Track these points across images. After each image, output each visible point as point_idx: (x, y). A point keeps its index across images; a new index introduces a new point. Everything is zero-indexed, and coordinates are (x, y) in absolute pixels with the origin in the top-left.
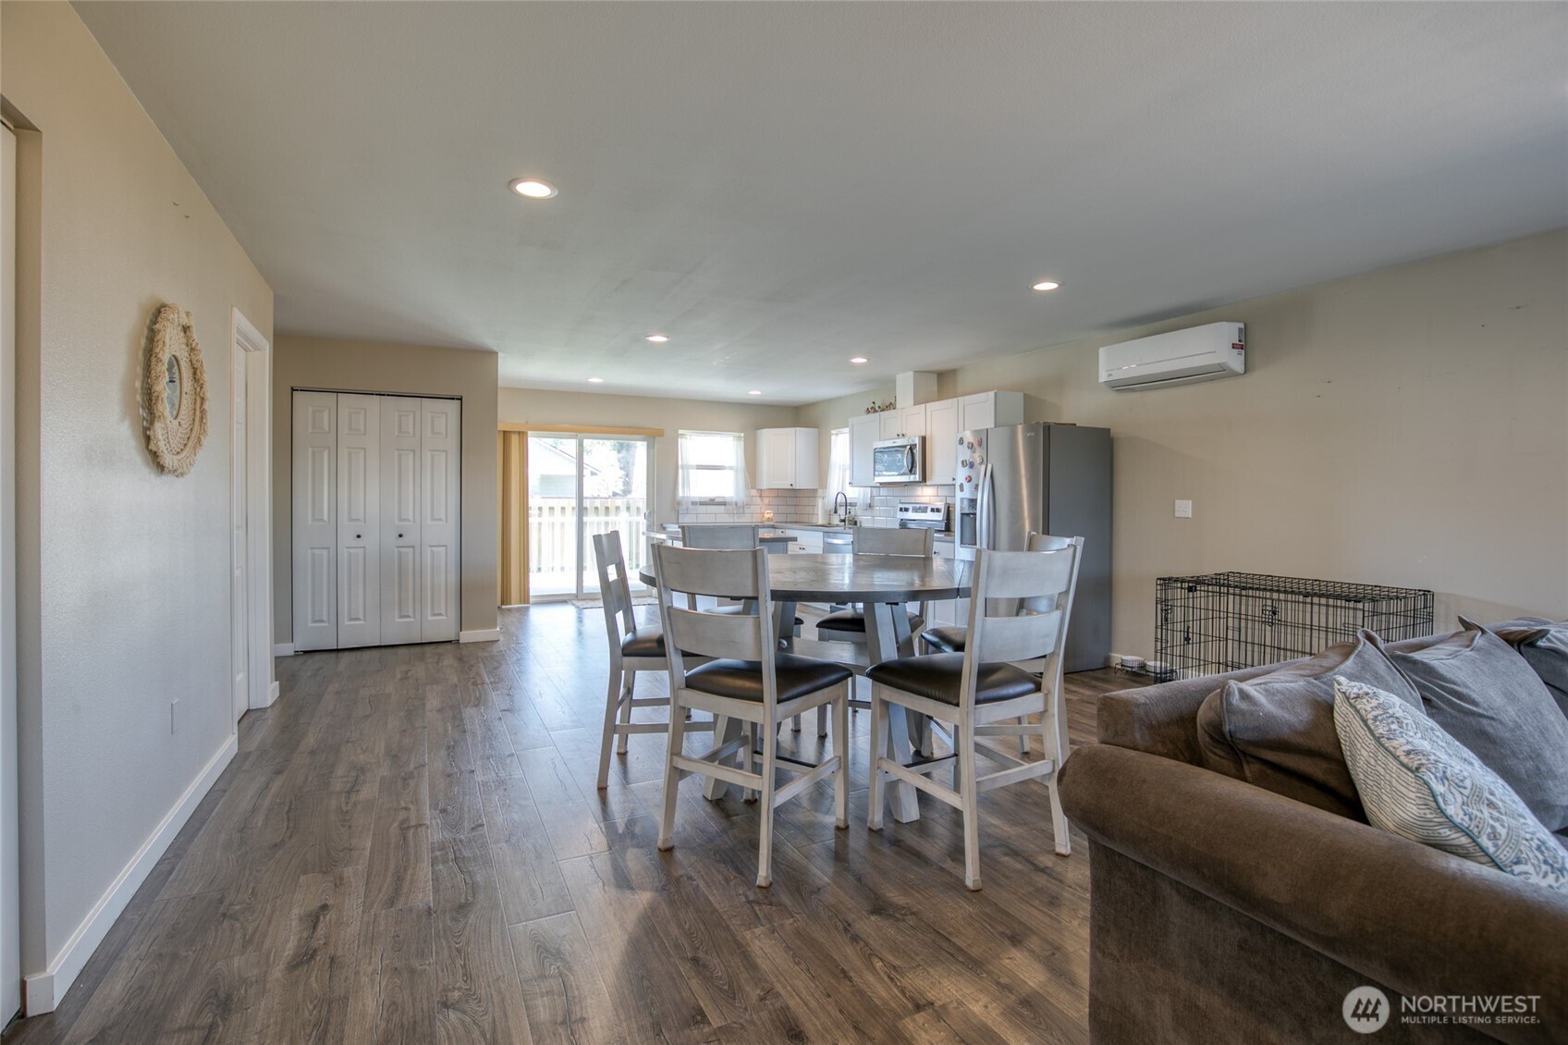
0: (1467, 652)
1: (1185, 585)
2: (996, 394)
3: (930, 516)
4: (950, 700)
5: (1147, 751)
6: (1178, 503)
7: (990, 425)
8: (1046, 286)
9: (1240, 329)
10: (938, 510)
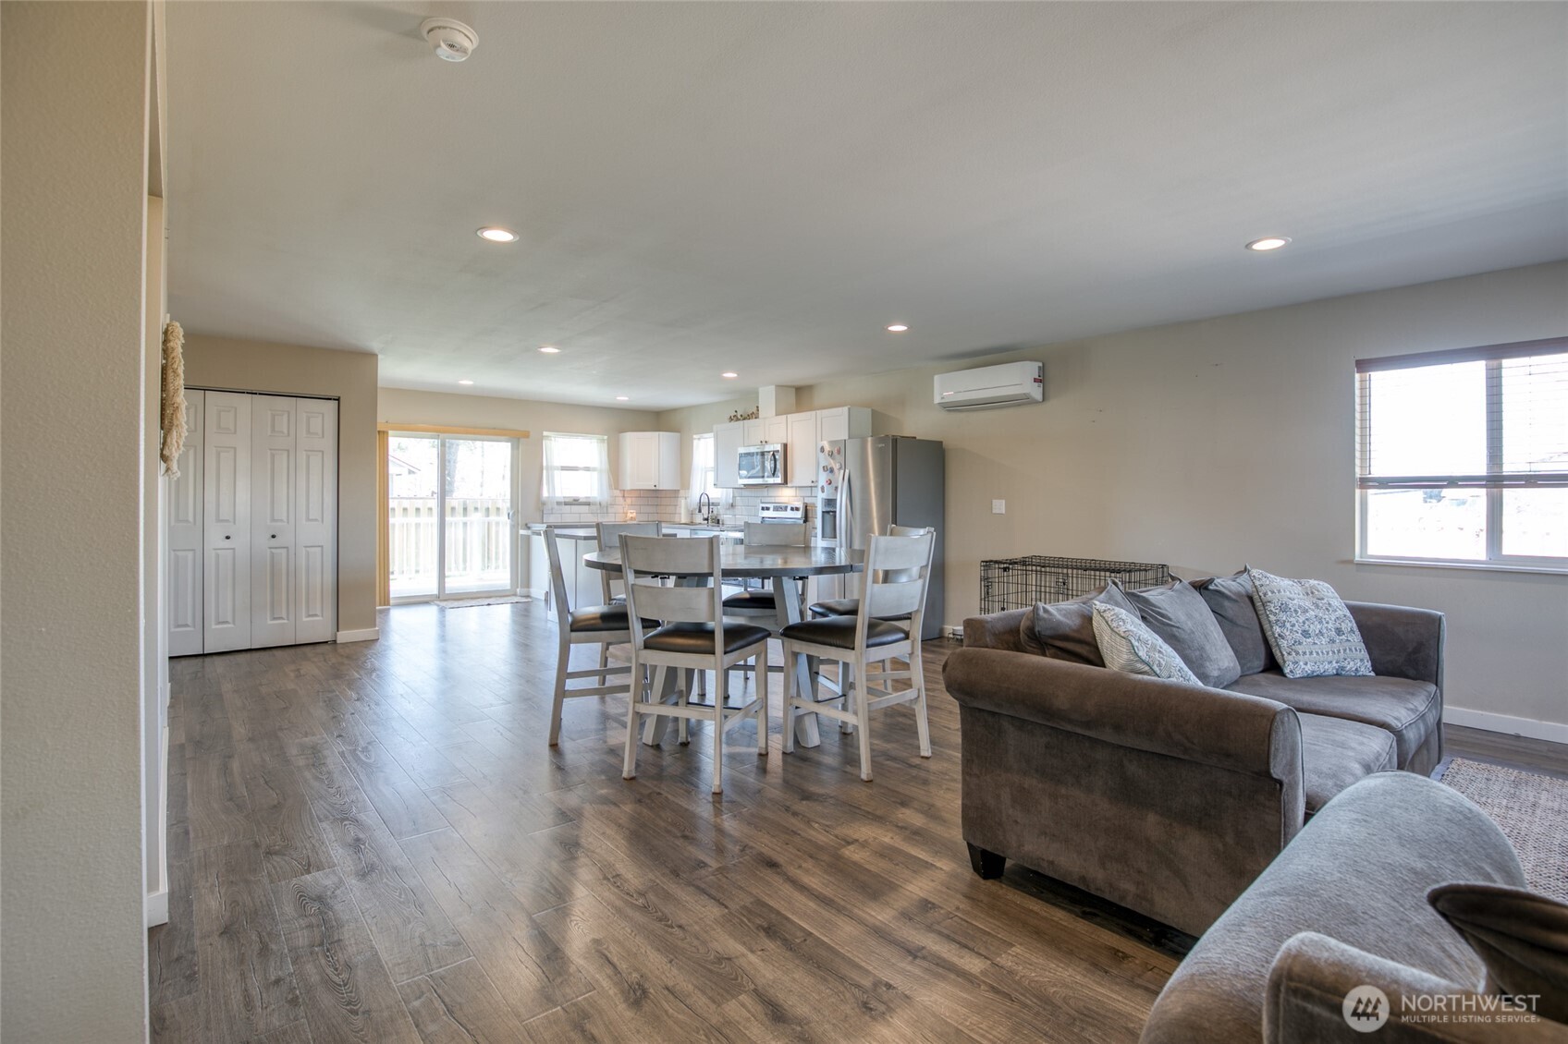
0: (1170, 593)
1: (1002, 566)
2: (849, 409)
3: (789, 514)
4: (848, 645)
5: (993, 648)
6: (996, 502)
7: (847, 438)
8: (898, 328)
9: (1039, 367)
10: (797, 509)
